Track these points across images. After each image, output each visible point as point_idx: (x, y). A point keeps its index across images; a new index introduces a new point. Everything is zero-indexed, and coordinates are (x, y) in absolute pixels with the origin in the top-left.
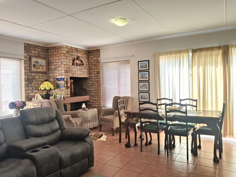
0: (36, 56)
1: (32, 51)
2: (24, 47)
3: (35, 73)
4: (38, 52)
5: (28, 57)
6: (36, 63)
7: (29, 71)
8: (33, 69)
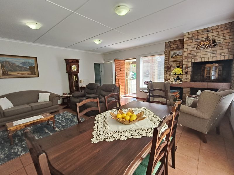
0: (175, 49)
1: (172, 46)
2: (165, 45)
3: (173, 62)
4: (177, 45)
5: (167, 51)
6: (174, 54)
7: (168, 61)
8: (171, 59)
